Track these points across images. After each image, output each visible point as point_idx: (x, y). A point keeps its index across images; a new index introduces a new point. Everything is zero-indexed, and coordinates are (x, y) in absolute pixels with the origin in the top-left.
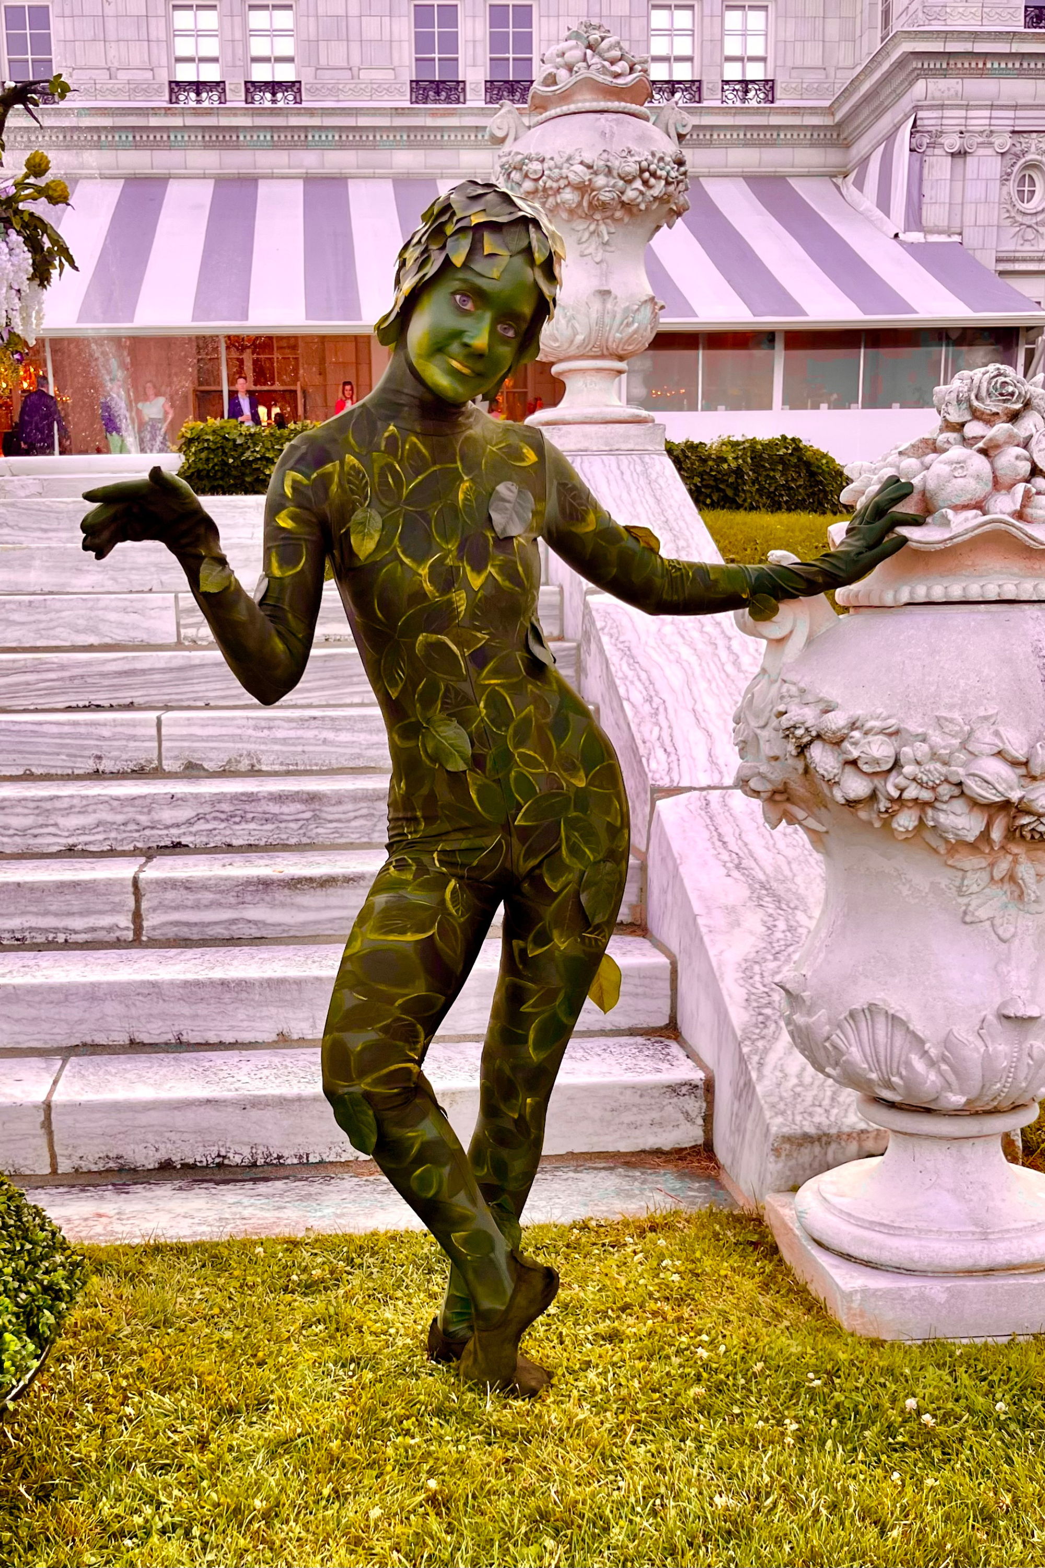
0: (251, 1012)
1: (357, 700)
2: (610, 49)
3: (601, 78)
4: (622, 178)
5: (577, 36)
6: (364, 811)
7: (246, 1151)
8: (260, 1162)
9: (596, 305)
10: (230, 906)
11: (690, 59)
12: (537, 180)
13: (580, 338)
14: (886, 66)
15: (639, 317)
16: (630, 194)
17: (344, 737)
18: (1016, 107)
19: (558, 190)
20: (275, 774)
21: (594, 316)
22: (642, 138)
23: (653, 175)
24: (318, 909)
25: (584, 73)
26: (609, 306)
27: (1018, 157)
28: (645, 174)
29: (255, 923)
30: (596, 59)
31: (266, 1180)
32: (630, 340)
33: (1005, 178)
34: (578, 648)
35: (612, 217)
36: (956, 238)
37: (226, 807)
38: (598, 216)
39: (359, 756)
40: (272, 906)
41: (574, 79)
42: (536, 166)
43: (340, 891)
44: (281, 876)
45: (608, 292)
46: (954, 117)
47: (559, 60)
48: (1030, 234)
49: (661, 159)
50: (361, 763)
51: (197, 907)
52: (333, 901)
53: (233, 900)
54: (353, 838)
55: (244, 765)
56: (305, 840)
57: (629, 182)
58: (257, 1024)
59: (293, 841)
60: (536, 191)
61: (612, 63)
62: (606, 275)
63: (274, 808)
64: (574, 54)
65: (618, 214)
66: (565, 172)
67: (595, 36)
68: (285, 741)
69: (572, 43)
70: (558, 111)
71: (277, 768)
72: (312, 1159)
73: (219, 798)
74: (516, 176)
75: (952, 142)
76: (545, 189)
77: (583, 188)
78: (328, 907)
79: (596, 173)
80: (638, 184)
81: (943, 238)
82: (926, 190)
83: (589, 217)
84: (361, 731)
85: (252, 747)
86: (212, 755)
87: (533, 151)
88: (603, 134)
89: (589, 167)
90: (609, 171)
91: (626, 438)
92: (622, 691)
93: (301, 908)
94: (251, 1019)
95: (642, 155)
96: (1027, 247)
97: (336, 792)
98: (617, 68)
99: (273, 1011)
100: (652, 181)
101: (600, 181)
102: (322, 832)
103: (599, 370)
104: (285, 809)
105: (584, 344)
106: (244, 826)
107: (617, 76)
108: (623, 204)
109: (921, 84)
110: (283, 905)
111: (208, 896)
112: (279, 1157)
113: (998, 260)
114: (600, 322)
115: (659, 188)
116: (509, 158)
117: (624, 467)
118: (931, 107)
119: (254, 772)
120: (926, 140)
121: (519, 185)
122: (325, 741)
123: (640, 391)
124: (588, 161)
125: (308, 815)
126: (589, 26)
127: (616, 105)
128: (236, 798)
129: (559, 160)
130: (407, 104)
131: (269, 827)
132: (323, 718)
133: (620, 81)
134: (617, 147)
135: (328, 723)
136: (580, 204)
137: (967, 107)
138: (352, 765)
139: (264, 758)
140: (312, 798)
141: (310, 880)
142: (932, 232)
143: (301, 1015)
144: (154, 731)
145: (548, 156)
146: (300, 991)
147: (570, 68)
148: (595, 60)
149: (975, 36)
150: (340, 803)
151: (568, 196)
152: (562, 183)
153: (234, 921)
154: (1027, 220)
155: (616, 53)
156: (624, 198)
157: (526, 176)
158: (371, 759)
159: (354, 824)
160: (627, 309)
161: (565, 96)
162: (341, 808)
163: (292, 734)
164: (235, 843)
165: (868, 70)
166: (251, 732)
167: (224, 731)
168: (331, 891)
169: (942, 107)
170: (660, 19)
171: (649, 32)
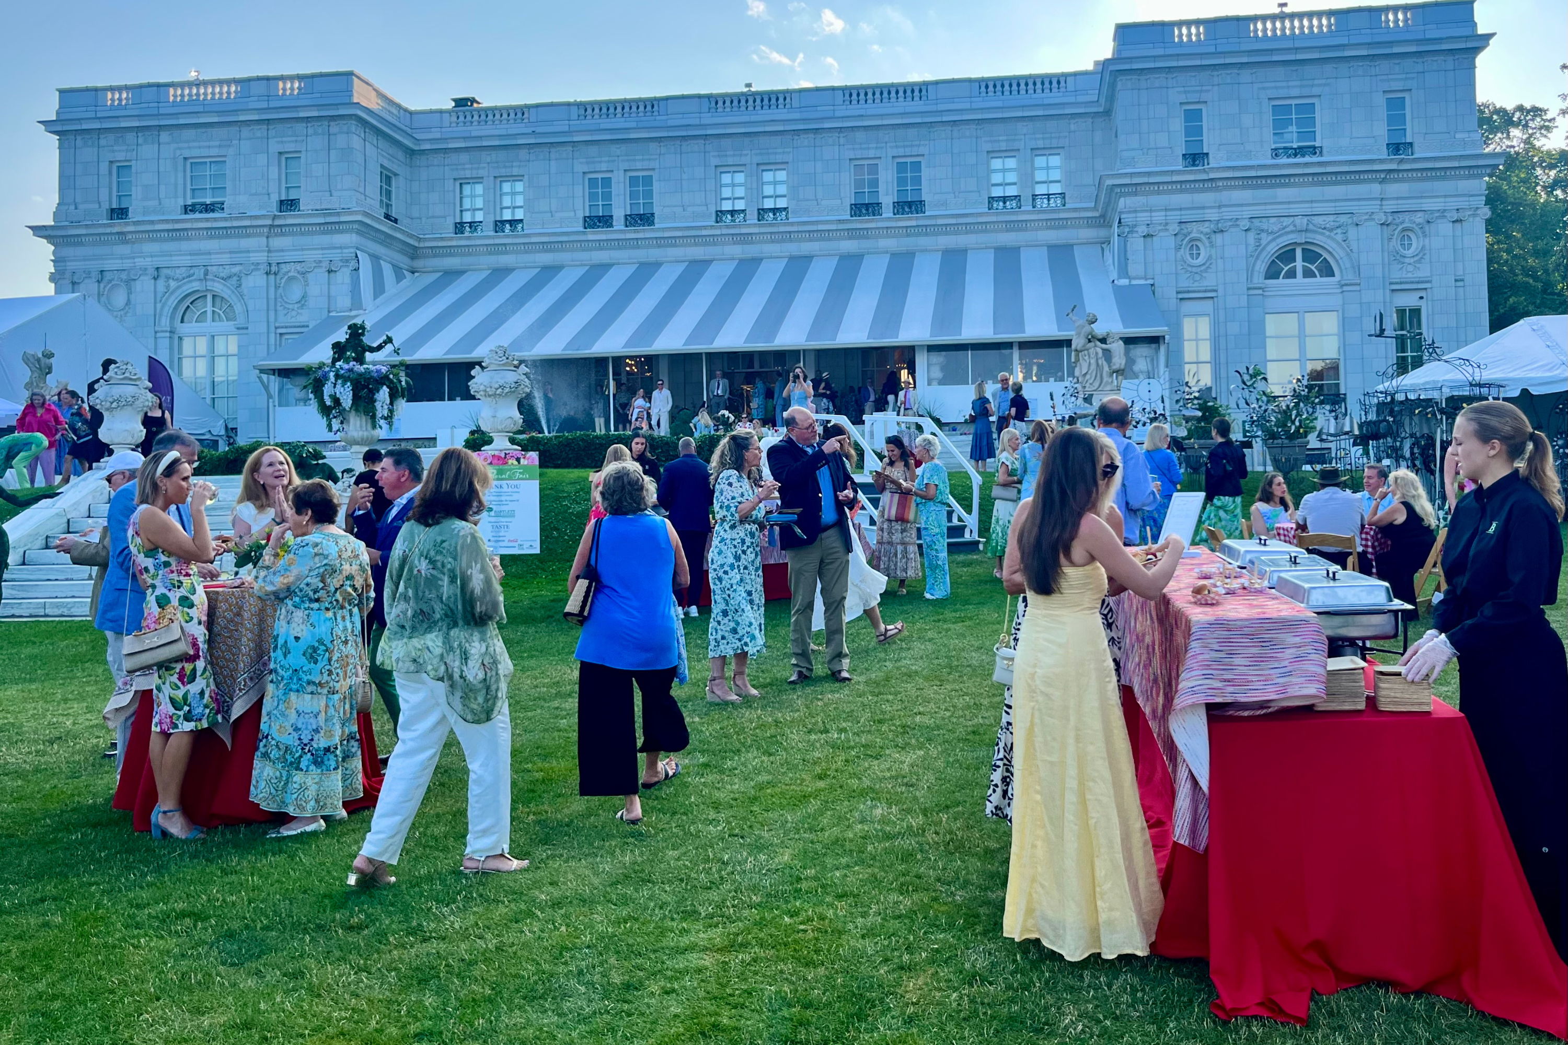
11: (1013, 184)
18: (1181, 209)
27: (1186, 236)
33: (1178, 248)
36: (1151, 282)
46: (1143, 217)
48: (1197, 277)
75: (1142, 230)
81: (1142, 282)
82: (1129, 255)
96: (1196, 284)
109: (1122, 200)
113: (1178, 293)
118: (1129, 212)
120: (1127, 230)
130: (849, 217)
137: (1151, 211)
142: (1135, 278)
149: (1149, 174)
154: (1194, 270)
165: (1100, 192)
169: (1135, 211)
170: (997, 164)
171: (991, 171)
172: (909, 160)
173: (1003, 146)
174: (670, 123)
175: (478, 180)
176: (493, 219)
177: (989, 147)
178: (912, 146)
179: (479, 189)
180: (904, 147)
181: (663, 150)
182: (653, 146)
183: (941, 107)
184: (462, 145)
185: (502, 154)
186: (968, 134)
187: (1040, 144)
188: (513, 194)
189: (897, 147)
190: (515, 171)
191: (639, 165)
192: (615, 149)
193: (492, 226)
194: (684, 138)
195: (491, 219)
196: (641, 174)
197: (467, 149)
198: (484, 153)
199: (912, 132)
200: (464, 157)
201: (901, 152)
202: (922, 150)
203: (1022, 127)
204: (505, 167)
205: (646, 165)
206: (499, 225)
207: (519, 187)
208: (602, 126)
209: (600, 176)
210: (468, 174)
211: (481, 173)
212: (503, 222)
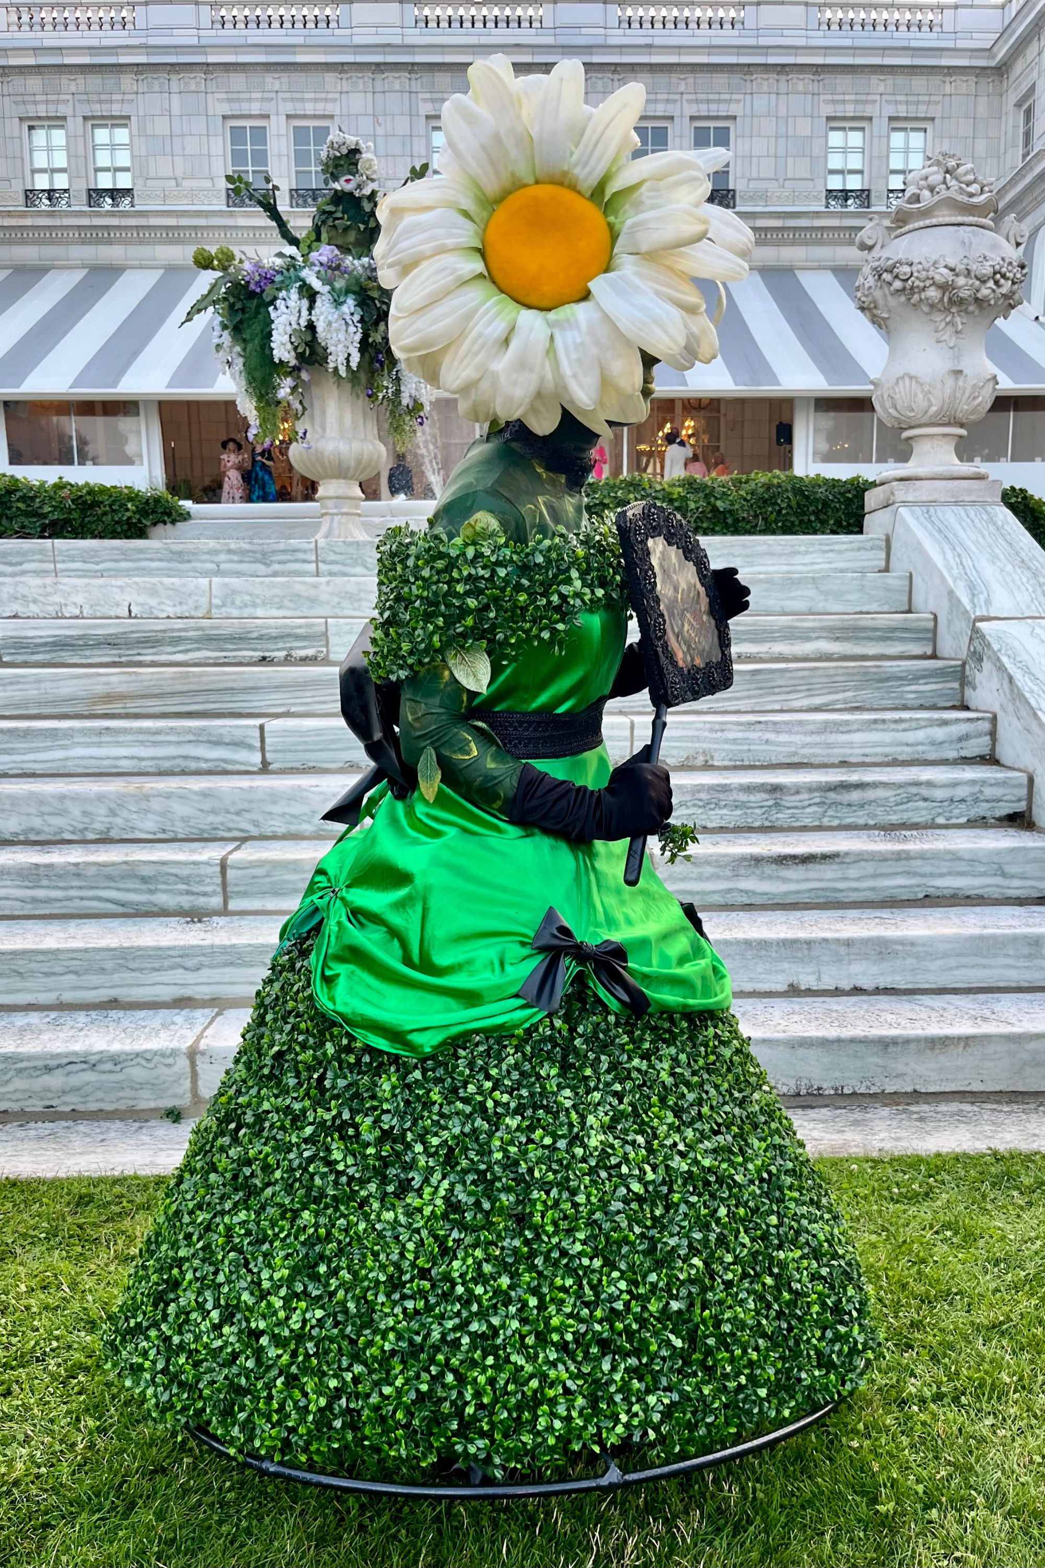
0: (768, 966)
1: (777, 707)
2: (966, 173)
3: (960, 198)
4: (977, 278)
5: (938, 163)
6: (817, 800)
7: (792, 1083)
8: (803, 1092)
9: (950, 382)
10: (727, 878)
11: (860, 172)
12: (906, 280)
13: (934, 409)
14: (1029, 178)
15: (983, 392)
16: (984, 292)
17: (783, 738)
19: (924, 289)
20: (726, 768)
21: (948, 391)
22: (994, 247)
23: (1004, 276)
24: (799, 881)
25: (944, 194)
26: (961, 383)
28: (998, 275)
29: (747, 892)
30: (954, 182)
31: (812, 1107)
32: (973, 412)
34: (964, 665)
35: (966, 311)
37: (704, 796)
38: (954, 310)
39: (794, 754)
40: (762, 878)
41: (937, 198)
42: (906, 269)
43: (817, 867)
44: (770, 854)
45: (961, 372)
47: (922, 183)
49: (1010, 264)
50: (796, 760)
51: (700, 878)
52: (812, 875)
53: (729, 873)
54: (807, 822)
55: (700, 761)
56: (767, 824)
57: (984, 282)
58: (772, 977)
59: (757, 824)
60: (904, 289)
61: (968, 184)
62: (958, 358)
63: (743, 797)
64: (936, 178)
65: (971, 308)
66: (931, 274)
67: (952, 163)
68: (734, 741)
69: (935, 169)
70: (921, 224)
71: (726, 763)
72: (846, 1091)
73: (700, 788)
74: (887, 276)
76: (912, 288)
77: (944, 287)
78: (807, 880)
79: (957, 275)
80: (991, 284)
83: (947, 310)
84: (798, 733)
85: (706, 746)
86: (675, 752)
87: (901, 256)
88: (963, 243)
89: (952, 270)
90: (968, 273)
91: (969, 491)
92: (1033, 702)
93: (786, 880)
94: (768, 972)
95: (995, 260)
97: (795, 784)
98: (971, 189)
99: (786, 965)
100: (1002, 281)
101: (961, 281)
102: (782, 817)
103: (944, 435)
104: (752, 798)
105: (937, 413)
106: (717, 811)
107: (971, 195)
108: (977, 299)
110: (770, 878)
111: (709, 870)
112: (819, 1089)
114: (953, 396)
115: (1006, 286)
116: (881, 262)
117: (972, 515)
119: (708, 767)
121: (890, 284)
122: (767, 741)
123: (824, 447)
124: (952, 265)
125: (771, 803)
126: (945, 155)
127: (971, 219)
128: (712, 788)
129: (926, 265)
131: (738, 812)
132: (766, 723)
133: (975, 200)
134: (975, 253)
135: (771, 727)
136: (942, 299)
138: (788, 761)
139: (716, 755)
140: (776, 789)
141: (794, 857)
143: (810, 970)
144: (628, 733)
145: (916, 261)
146: (809, 949)
147: (932, 189)
148: (952, 183)
150: (798, 792)
151: (933, 293)
152: (928, 283)
153: (729, 891)
155: (971, 177)
156: (979, 295)
157: (897, 277)
158: (804, 756)
159: (808, 810)
160: (975, 386)
161: (925, 213)
162: (798, 797)
163: (740, 735)
164: (710, 825)
165: (1012, 182)
166: (706, 734)
167: (684, 733)
168: (810, 866)
170: (835, 138)
171: (827, 149)
172: (712, 124)
173: (850, 111)
174: (357, 40)
175: (58, 121)
176: (84, 187)
177: (828, 110)
178: (719, 101)
179: (59, 137)
180: (708, 101)
181: (345, 86)
182: (330, 78)
183: (763, 41)
184: (31, 61)
185: (94, 81)
186: (800, 88)
187: (902, 111)
188: (113, 147)
189: (697, 101)
190: (116, 110)
191: (310, 108)
192: (272, 81)
193: (84, 197)
194: (379, 67)
195: (81, 187)
196: (311, 123)
197: (38, 69)
198: (64, 79)
199: (720, 79)
200: (34, 83)
201: (703, 110)
202: (734, 109)
203: (878, 84)
204: (100, 102)
205: (320, 109)
206: (95, 195)
207: (122, 135)
208: (251, 41)
209: (248, 123)
210: (42, 110)
211: (63, 110)
212: (101, 192)
